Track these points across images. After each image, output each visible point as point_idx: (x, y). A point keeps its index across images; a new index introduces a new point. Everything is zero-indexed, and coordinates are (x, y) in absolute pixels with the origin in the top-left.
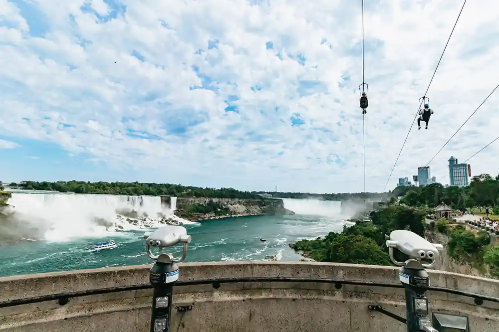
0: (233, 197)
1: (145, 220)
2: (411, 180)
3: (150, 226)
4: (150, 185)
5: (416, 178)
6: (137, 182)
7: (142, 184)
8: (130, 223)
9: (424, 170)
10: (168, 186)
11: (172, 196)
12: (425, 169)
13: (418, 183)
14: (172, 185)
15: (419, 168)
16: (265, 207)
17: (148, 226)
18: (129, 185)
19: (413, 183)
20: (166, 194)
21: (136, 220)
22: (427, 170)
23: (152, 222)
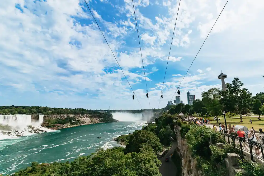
0: (83, 114)
1: (17, 131)
2: (173, 102)
3: (21, 135)
4: (24, 107)
5: (175, 101)
6: (13, 106)
7: (17, 107)
8: (4, 134)
10: (38, 108)
11: (40, 114)
13: (176, 104)
14: (41, 107)
15: (176, 97)
16: (102, 119)
17: (19, 135)
18: (6, 107)
19: (174, 104)
20: (35, 113)
21: (10, 131)
22: (179, 98)
23: (23, 132)
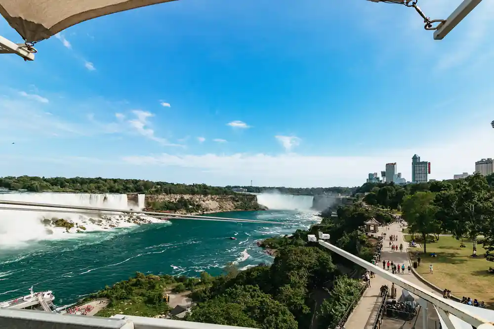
0: (206, 194)
1: (110, 220)
2: (379, 175)
3: (116, 225)
4: (115, 181)
5: (383, 174)
6: (100, 178)
7: (105, 180)
8: (93, 223)
9: (391, 167)
10: (135, 182)
11: (140, 194)
12: (392, 165)
13: (385, 178)
14: (139, 181)
16: (238, 203)
17: (113, 226)
18: (91, 181)
19: (381, 179)
20: (132, 191)
21: (101, 219)
22: (394, 166)
23: (118, 221)
